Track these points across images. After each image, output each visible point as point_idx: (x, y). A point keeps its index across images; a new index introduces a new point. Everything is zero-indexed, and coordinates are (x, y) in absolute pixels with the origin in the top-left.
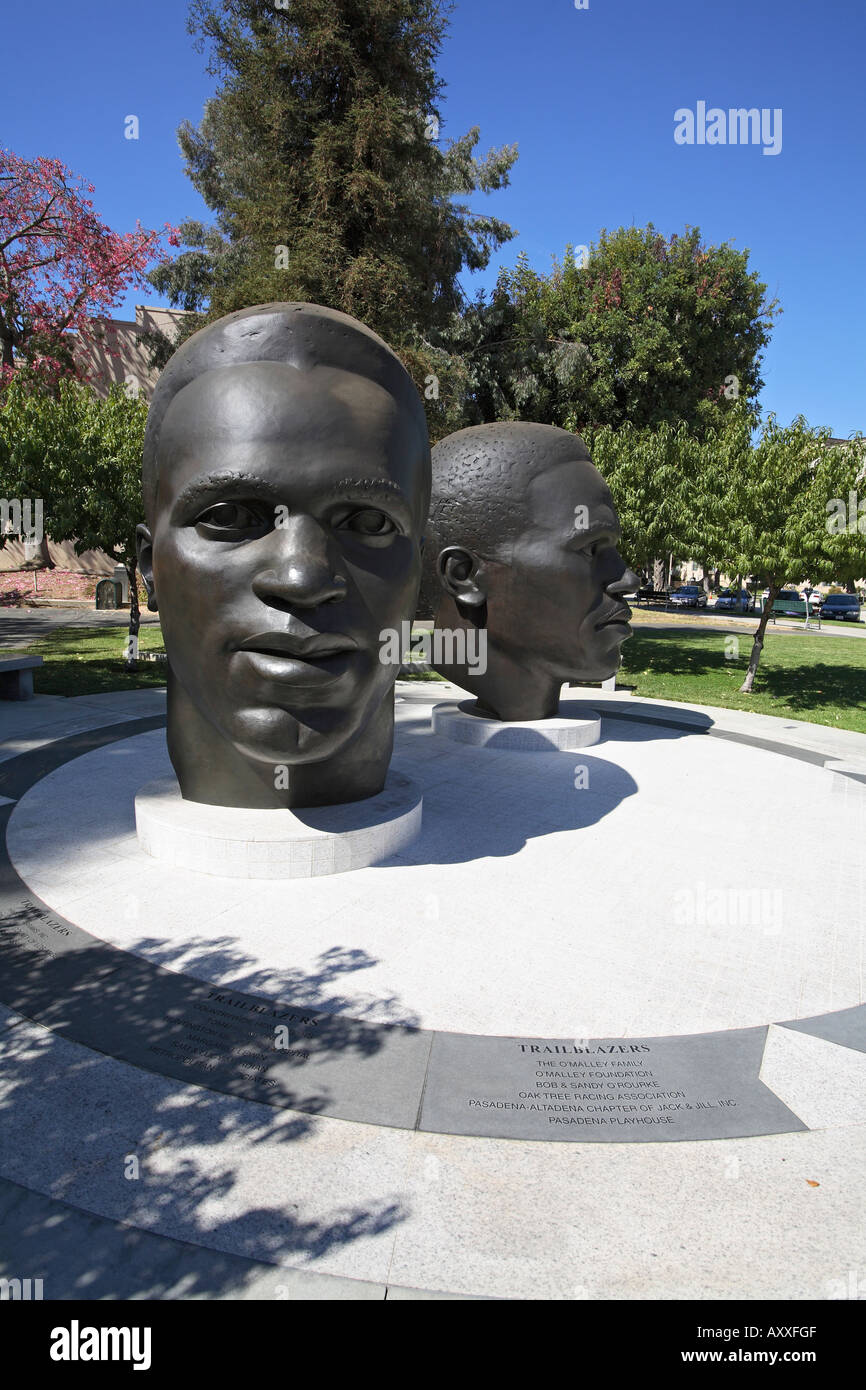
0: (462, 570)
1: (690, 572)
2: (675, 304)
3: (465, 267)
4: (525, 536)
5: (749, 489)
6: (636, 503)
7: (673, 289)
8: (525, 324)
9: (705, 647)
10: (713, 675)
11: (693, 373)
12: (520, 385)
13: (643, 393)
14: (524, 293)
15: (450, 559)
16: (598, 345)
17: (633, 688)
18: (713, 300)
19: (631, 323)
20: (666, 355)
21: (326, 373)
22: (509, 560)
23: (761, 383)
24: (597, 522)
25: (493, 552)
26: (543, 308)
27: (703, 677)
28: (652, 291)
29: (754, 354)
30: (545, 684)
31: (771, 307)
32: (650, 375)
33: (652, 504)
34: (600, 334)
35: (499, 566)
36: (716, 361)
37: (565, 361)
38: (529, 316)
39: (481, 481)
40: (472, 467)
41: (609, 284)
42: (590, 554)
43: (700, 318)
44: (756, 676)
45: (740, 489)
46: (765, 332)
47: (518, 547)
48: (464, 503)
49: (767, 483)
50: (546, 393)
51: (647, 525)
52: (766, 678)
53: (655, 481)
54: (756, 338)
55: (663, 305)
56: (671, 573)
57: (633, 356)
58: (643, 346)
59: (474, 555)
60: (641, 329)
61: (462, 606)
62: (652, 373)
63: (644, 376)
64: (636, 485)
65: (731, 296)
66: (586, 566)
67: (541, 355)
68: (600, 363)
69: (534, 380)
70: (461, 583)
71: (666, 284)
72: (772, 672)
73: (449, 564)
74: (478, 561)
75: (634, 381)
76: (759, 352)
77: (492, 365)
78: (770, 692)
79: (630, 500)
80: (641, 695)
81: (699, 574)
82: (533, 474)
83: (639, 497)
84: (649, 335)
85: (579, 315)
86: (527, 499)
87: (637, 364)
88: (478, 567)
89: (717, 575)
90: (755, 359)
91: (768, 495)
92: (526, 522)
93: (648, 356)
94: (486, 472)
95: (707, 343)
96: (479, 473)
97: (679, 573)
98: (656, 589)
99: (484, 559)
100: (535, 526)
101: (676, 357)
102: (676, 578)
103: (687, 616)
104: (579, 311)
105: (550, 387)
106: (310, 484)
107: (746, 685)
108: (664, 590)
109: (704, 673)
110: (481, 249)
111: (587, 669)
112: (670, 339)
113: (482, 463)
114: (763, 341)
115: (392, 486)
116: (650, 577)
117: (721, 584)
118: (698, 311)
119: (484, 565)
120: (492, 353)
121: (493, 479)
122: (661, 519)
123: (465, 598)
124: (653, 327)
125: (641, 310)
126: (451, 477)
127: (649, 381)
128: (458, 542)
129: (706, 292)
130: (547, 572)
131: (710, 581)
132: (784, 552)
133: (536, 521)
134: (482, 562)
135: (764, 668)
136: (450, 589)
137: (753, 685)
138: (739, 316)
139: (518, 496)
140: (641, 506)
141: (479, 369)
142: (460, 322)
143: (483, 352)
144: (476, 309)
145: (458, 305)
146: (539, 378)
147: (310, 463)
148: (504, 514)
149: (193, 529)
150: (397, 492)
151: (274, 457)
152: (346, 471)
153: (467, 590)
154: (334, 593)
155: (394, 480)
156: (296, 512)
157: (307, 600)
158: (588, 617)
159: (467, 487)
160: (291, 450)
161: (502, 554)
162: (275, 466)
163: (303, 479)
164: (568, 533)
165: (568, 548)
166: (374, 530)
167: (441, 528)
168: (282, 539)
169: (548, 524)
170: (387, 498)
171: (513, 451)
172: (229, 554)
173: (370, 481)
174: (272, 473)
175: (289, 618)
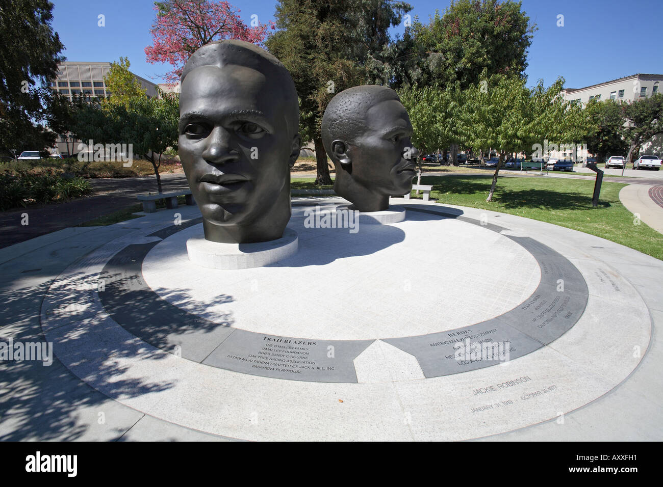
0: (341, 150)
2: (485, 31)
4: (366, 134)
5: (483, 108)
7: (483, 24)
8: (417, 46)
11: (492, 62)
12: (414, 73)
13: (469, 73)
14: (417, 33)
15: (336, 145)
16: (448, 53)
17: (437, 200)
18: (502, 27)
19: (463, 42)
20: (479, 55)
21: (230, 67)
22: (360, 144)
23: (527, 64)
24: (397, 126)
25: (353, 141)
26: (425, 39)
27: (472, 195)
28: (473, 26)
29: (523, 51)
30: (379, 197)
31: (532, 28)
34: (449, 48)
35: (355, 147)
36: (504, 56)
37: (433, 61)
38: (419, 43)
39: (348, 112)
40: (344, 106)
41: (454, 25)
42: (395, 141)
43: (496, 36)
44: (497, 194)
46: (529, 40)
47: (363, 138)
48: (341, 121)
49: (493, 106)
50: (426, 76)
52: (502, 195)
54: (525, 43)
55: (478, 32)
57: (464, 56)
58: (468, 51)
59: (346, 143)
60: (467, 44)
61: (342, 164)
62: (473, 64)
63: (469, 66)
65: (512, 25)
66: (392, 145)
67: (423, 59)
68: (449, 61)
69: (420, 71)
70: (341, 155)
71: (480, 22)
73: (336, 147)
74: (348, 146)
75: (465, 68)
76: (526, 50)
77: (402, 66)
78: (500, 201)
79: (438, 118)
80: (439, 203)
82: (369, 108)
84: (471, 46)
85: (440, 40)
86: (366, 118)
87: (466, 60)
88: (348, 148)
90: (525, 53)
91: (494, 111)
92: (366, 128)
93: (471, 56)
94: (350, 107)
95: (500, 48)
96: (346, 108)
99: (350, 144)
100: (370, 130)
101: (484, 55)
105: (427, 74)
106: (220, 114)
107: (489, 198)
110: (398, 16)
111: (394, 190)
112: (482, 47)
113: (348, 104)
114: (528, 44)
115: (258, 113)
118: (495, 33)
119: (350, 147)
120: (402, 61)
121: (352, 111)
123: (343, 161)
124: (473, 42)
125: (468, 35)
126: (336, 111)
127: (471, 67)
128: (339, 138)
129: (499, 24)
130: (374, 149)
133: (370, 127)
136: (337, 157)
137: (493, 198)
138: (516, 34)
139: (362, 117)
141: (396, 68)
142: (388, 49)
143: (398, 60)
144: (395, 42)
145: (387, 41)
146: (422, 70)
147: (220, 105)
148: (357, 125)
149: (184, 136)
150: (261, 115)
151: (206, 104)
152: (234, 107)
153: (343, 158)
154: (230, 158)
155: (259, 110)
156: (217, 126)
157: (220, 161)
158: (394, 167)
159: (342, 114)
160: (213, 101)
161: (357, 142)
162: (207, 108)
163: (217, 112)
164: (384, 132)
165: (384, 138)
166: (253, 131)
167: (332, 132)
168: (212, 137)
169: (375, 128)
170: (256, 118)
171: (361, 98)
172: (196, 144)
173: (246, 111)
174: (205, 111)
175: (214, 168)
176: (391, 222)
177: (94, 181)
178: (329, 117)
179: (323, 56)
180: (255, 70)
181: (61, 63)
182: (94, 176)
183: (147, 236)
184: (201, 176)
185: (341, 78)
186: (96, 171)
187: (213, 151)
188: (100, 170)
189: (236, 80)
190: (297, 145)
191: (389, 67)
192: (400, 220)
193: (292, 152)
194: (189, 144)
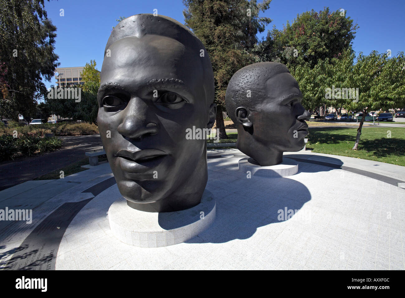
0: (244, 115)
1: (331, 110)
2: (322, 31)
3: (258, 32)
4: (265, 101)
6: (311, 89)
7: (321, 27)
8: (276, 44)
9: (338, 133)
10: (341, 144)
11: (329, 51)
13: (313, 59)
14: (275, 36)
15: (239, 111)
16: (298, 47)
17: (312, 149)
18: (335, 27)
19: (308, 39)
20: (320, 46)
21: (149, 36)
22: (260, 110)
24: (292, 94)
25: (254, 108)
26: (281, 39)
27: (338, 144)
28: (314, 28)
29: (349, 42)
30: (276, 153)
31: (355, 27)
32: (315, 53)
33: (316, 89)
34: (299, 44)
35: (256, 112)
36: (337, 46)
37: (288, 52)
38: (277, 42)
39: (249, 84)
40: (245, 79)
41: (300, 29)
42: (290, 106)
43: (331, 34)
44: (358, 143)
45: (351, 78)
46: (353, 35)
47: (263, 105)
48: (243, 92)
51: (315, 95)
52: (362, 144)
53: (317, 81)
54: (350, 37)
55: (318, 32)
56: (325, 111)
57: (309, 48)
58: (312, 45)
59: (248, 109)
60: (311, 40)
61: (245, 127)
63: (313, 54)
64: (310, 83)
65: (341, 26)
66: (288, 110)
67: (281, 52)
68: (299, 52)
69: (279, 59)
70: (244, 119)
71: (319, 26)
72: (364, 142)
73: (239, 113)
74: (249, 112)
75: (310, 56)
76: (351, 42)
77: (267, 57)
78: (365, 149)
79: (308, 88)
80: (315, 152)
81: (334, 110)
82: (267, 79)
83: (312, 87)
84: (314, 41)
85: (292, 39)
86: (265, 88)
87: (311, 50)
89: (340, 110)
90: (350, 44)
92: (265, 96)
93: (314, 47)
94: (250, 80)
95: (333, 41)
96: (248, 81)
97: (328, 110)
98: (321, 115)
99: (251, 110)
100: (269, 98)
101: (323, 46)
102: (327, 112)
103: (331, 123)
104: (292, 38)
105: (284, 61)
106: (137, 84)
107: (355, 147)
108: (323, 116)
109: (338, 143)
110: (262, 26)
112: (321, 41)
113: (248, 77)
114: (353, 37)
115: (178, 81)
116: (319, 112)
117: (341, 113)
118: (330, 32)
119: (251, 112)
120: (267, 54)
121: (252, 82)
122: (320, 93)
123: (245, 124)
124: (315, 39)
125: (311, 34)
126: (239, 83)
127: (315, 55)
128: (242, 105)
129: (332, 26)
130: (274, 113)
131: (338, 112)
132: (370, 100)
133: (269, 96)
134: (250, 111)
135: (361, 140)
136: (240, 121)
137: (358, 147)
138: (344, 31)
139: (262, 87)
140: (313, 90)
141: (263, 58)
142: (257, 46)
143: (264, 54)
144: (262, 42)
145: (256, 42)
146: (281, 58)
147: (137, 74)
148: (257, 94)
149: (103, 108)
150: (180, 84)
151: (123, 74)
152: (152, 76)
153: (246, 121)
154: (146, 132)
155: (179, 78)
156: (133, 97)
157: (135, 136)
158: (290, 129)
159: (244, 86)
160: (130, 70)
161: (257, 108)
162: (123, 78)
163: (134, 82)
164: (281, 99)
165: (281, 104)
166: (172, 101)
167: (236, 101)
168: (128, 109)
169: (273, 96)
170: (176, 87)
171: (259, 72)
172: (113, 117)
173: (165, 80)
174: (121, 81)
175: (130, 143)
176: (289, 175)
177: (69, 137)
178: (232, 89)
179: (219, 48)
180: (174, 40)
181: (58, 66)
182: (70, 134)
183: (83, 192)
184: (117, 151)
185: (233, 63)
186: (72, 131)
187: (129, 124)
188: (74, 130)
189: (155, 49)
190: (213, 113)
191: (258, 58)
192: (295, 173)
193: (209, 120)
194: (106, 117)
